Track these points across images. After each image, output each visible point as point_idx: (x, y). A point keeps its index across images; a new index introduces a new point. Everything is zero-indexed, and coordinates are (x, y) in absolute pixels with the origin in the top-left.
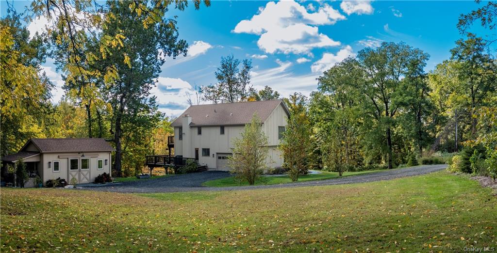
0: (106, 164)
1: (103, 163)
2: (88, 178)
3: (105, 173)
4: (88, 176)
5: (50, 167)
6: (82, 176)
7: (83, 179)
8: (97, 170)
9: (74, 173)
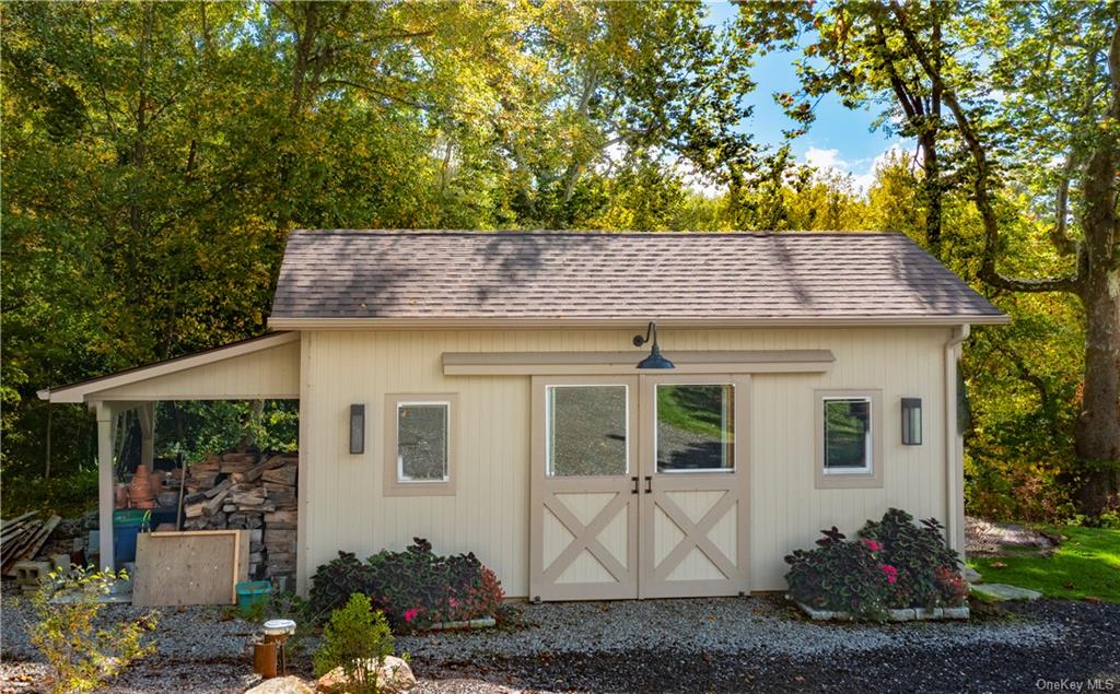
0: (908, 438)
1: (884, 427)
2: (728, 550)
3: (896, 518)
4: (723, 536)
5: (356, 446)
6: (665, 537)
7: (677, 556)
8: (821, 483)
9: (587, 500)
